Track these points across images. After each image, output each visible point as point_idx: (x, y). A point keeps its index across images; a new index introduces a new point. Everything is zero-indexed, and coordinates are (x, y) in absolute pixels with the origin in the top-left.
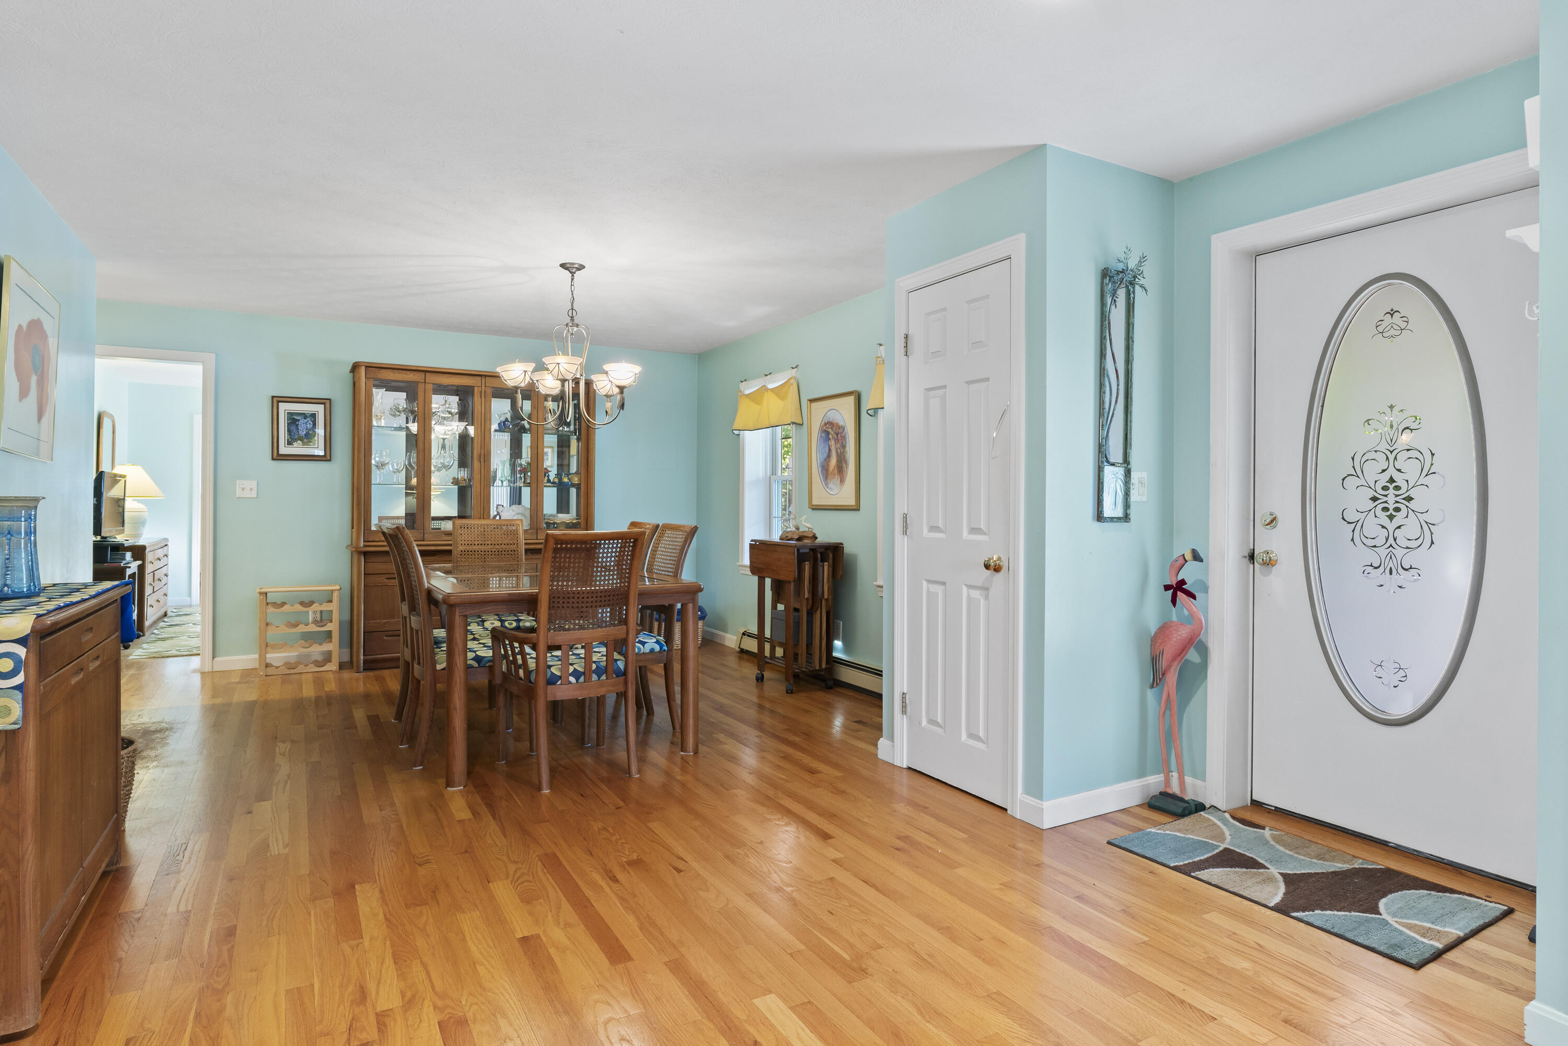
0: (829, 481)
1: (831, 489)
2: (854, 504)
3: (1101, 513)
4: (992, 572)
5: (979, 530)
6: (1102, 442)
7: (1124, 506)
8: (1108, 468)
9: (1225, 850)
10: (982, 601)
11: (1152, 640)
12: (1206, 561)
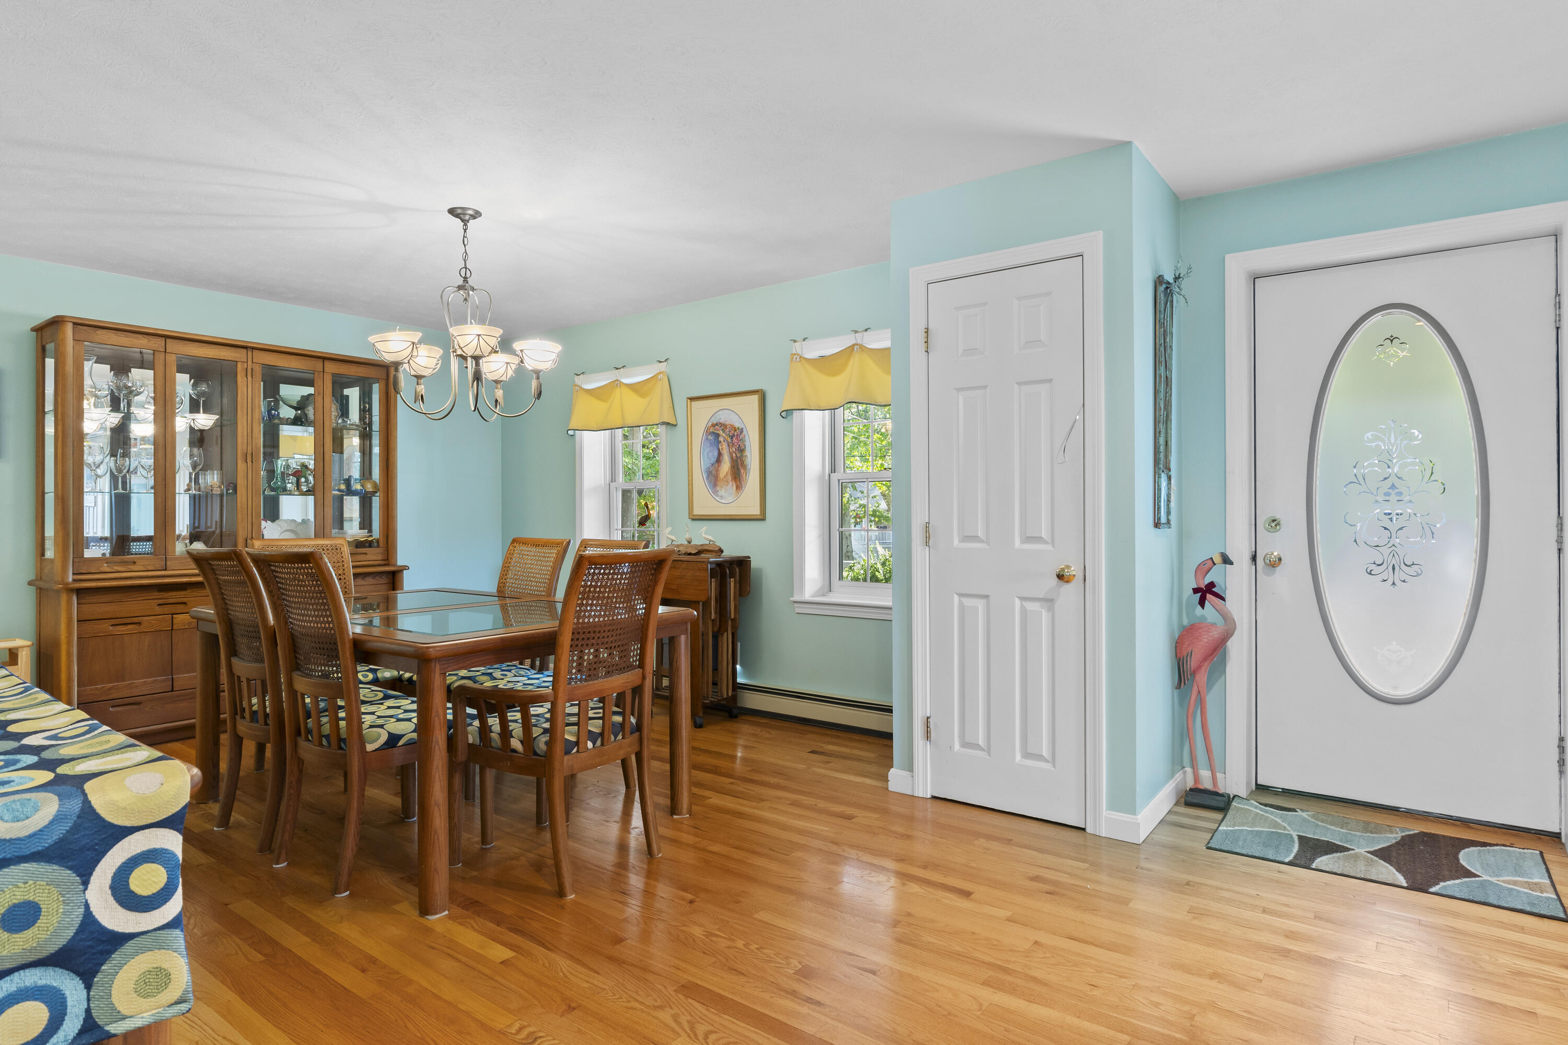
0: (718, 488)
1: (722, 497)
2: (758, 513)
3: (1159, 519)
4: (1061, 583)
5: (1038, 539)
6: (1159, 448)
7: (1168, 513)
8: (1163, 475)
9: (1300, 837)
10: (1044, 613)
11: (1177, 643)
12: (1231, 563)
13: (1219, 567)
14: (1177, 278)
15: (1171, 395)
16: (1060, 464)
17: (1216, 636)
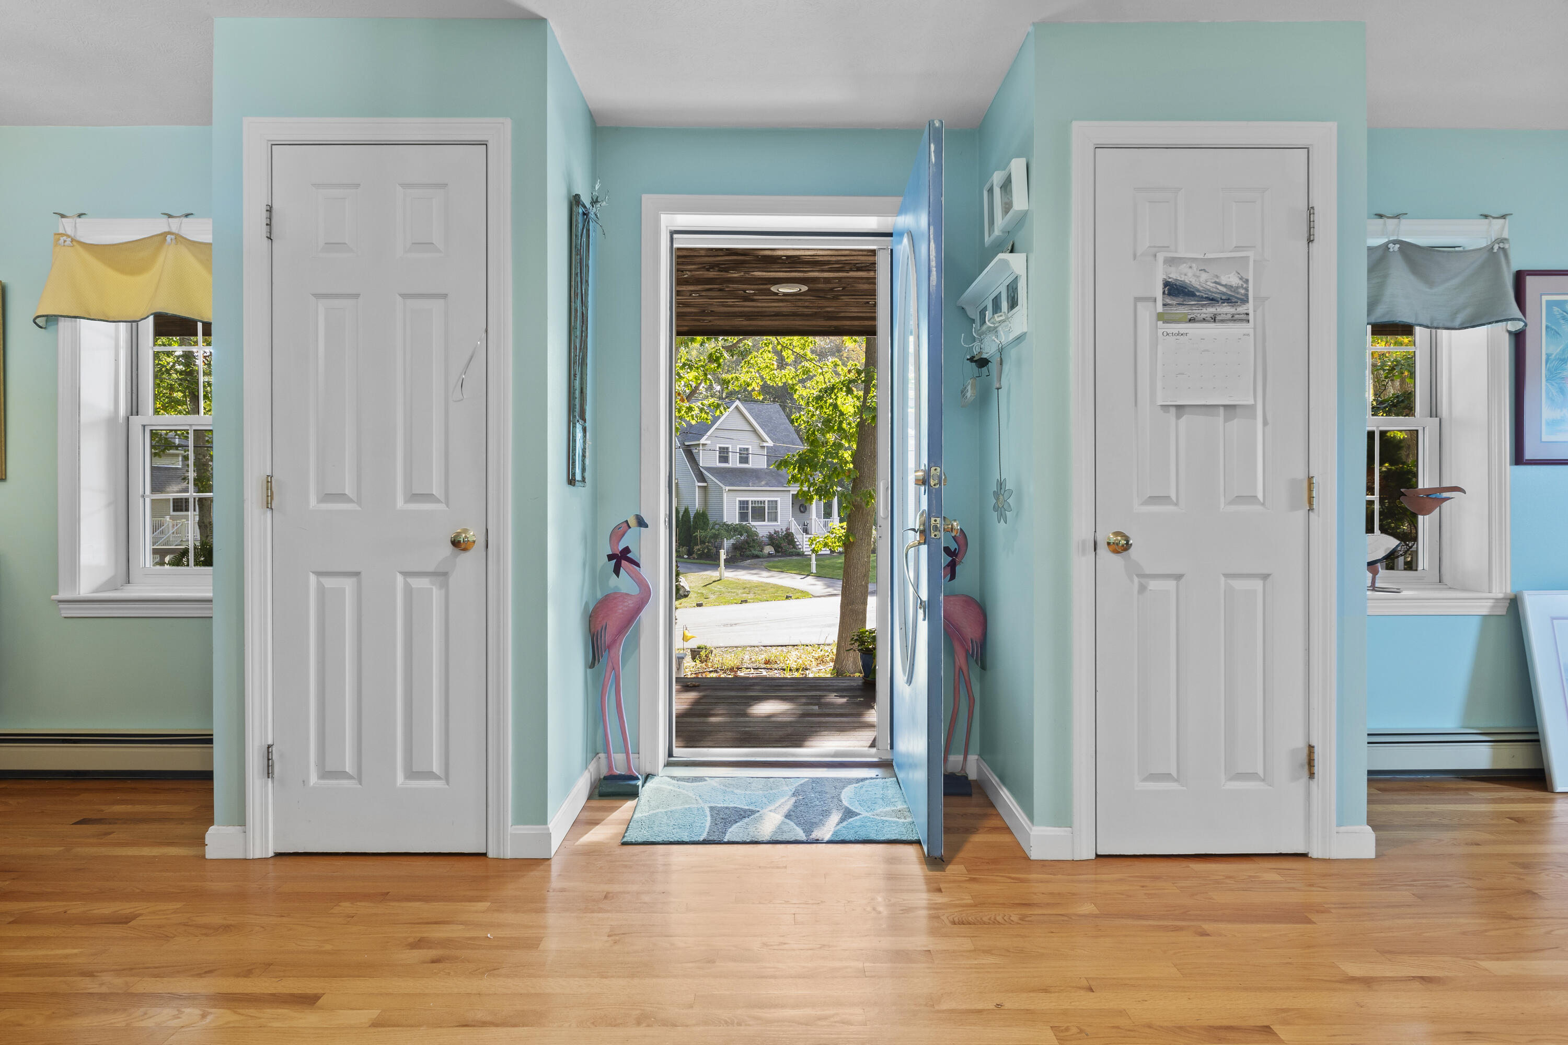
3: (574, 474)
4: (456, 550)
5: (428, 497)
6: (574, 393)
7: (583, 470)
8: (578, 425)
9: (712, 809)
10: (435, 590)
11: (590, 617)
12: (646, 526)
13: (634, 529)
14: (594, 202)
15: (587, 336)
16: (456, 401)
17: (631, 606)
